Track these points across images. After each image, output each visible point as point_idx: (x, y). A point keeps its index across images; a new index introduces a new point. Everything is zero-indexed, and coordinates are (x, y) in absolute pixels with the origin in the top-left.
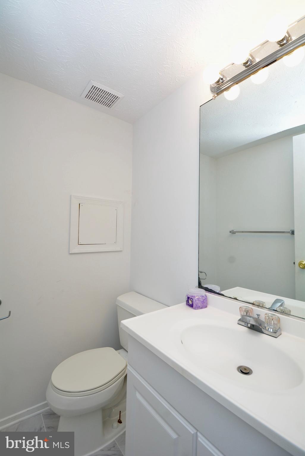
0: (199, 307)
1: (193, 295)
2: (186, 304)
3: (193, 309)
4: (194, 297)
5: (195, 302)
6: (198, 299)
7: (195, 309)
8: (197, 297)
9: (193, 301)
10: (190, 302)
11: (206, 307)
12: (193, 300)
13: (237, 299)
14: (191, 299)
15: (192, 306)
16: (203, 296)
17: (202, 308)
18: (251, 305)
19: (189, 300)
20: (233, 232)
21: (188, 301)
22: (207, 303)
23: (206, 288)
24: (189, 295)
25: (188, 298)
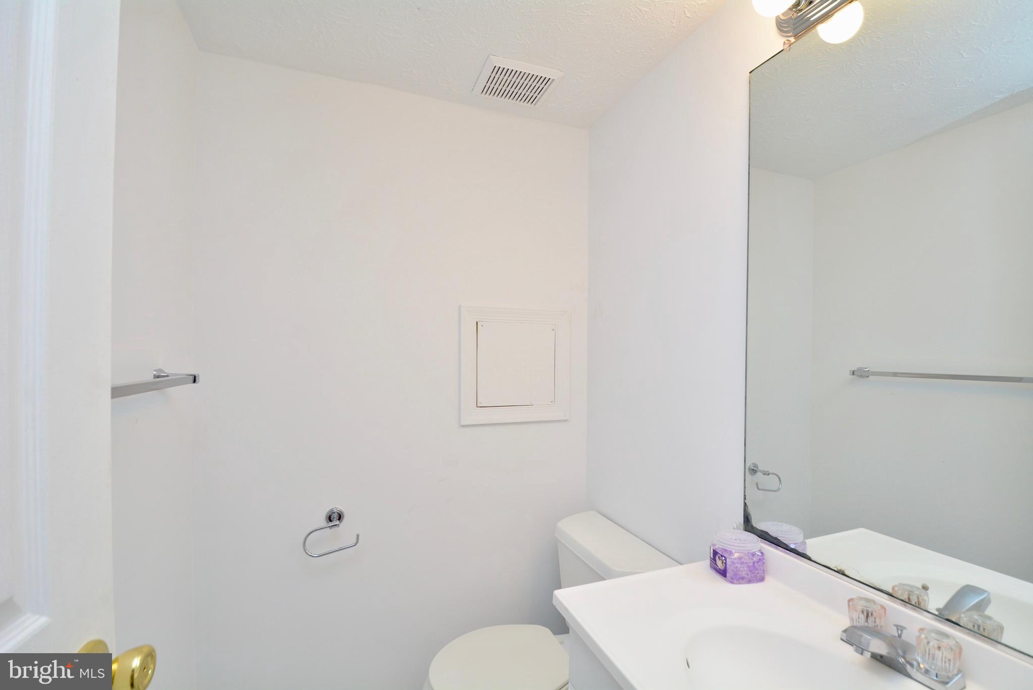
0: (743, 578)
1: (729, 549)
2: (709, 566)
3: (726, 580)
4: (731, 553)
5: (730, 566)
6: (740, 558)
7: (732, 583)
8: (736, 555)
9: (726, 563)
10: (720, 564)
11: (762, 579)
12: (726, 560)
13: (847, 573)
14: (722, 556)
15: (723, 573)
16: (753, 555)
17: (750, 582)
18: (886, 596)
19: (717, 558)
20: (860, 374)
21: (714, 559)
22: (764, 571)
23: (763, 534)
24: (717, 547)
25: (715, 553)
